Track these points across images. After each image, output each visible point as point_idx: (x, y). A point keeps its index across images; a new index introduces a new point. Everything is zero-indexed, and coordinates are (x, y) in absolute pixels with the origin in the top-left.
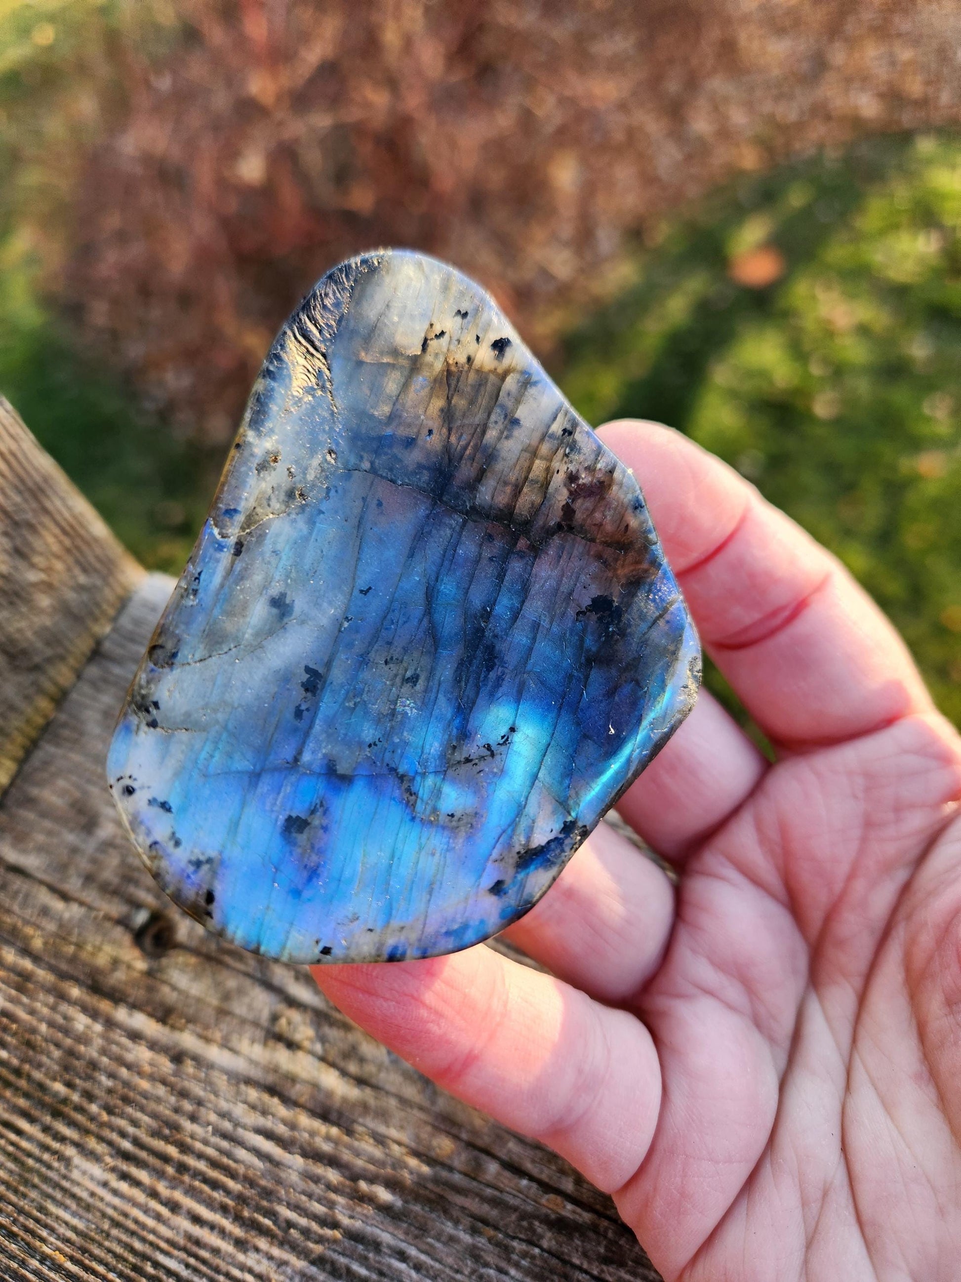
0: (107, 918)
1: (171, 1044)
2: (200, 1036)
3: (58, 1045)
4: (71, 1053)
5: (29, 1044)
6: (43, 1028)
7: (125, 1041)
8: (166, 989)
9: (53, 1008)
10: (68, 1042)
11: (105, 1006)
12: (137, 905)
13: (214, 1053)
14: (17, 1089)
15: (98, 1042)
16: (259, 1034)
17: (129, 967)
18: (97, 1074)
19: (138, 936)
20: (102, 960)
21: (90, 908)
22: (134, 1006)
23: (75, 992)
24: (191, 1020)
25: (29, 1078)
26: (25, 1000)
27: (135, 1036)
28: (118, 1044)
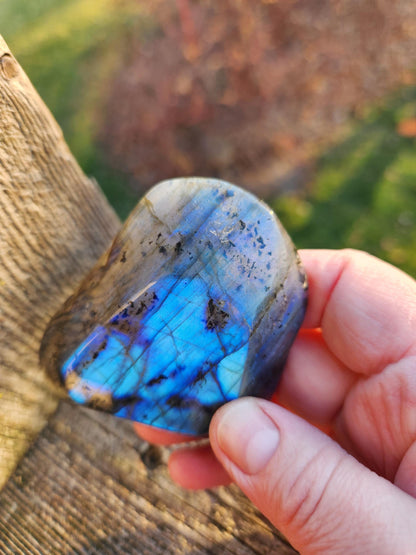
0: (128, 444)
1: (157, 518)
2: (173, 516)
3: (101, 510)
4: (107, 515)
5: (87, 507)
6: (94, 499)
7: (135, 513)
8: (156, 487)
9: (100, 489)
10: (106, 509)
11: (125, 492)
12: (141, 440)
13: (181, 526)
14: (79, 530)
15: (121, 511)
16: (205, 519)
17: (138, 472)
18: (120, 528)
19: (143, 457)
20: (125, 467)
21: (119, 439)
22: (139, 494)
23: (111, 482)
24: (169, 506)
25: (86, 526)
26: (86, 482)
27: (140, 511)
28: (131, 514)
